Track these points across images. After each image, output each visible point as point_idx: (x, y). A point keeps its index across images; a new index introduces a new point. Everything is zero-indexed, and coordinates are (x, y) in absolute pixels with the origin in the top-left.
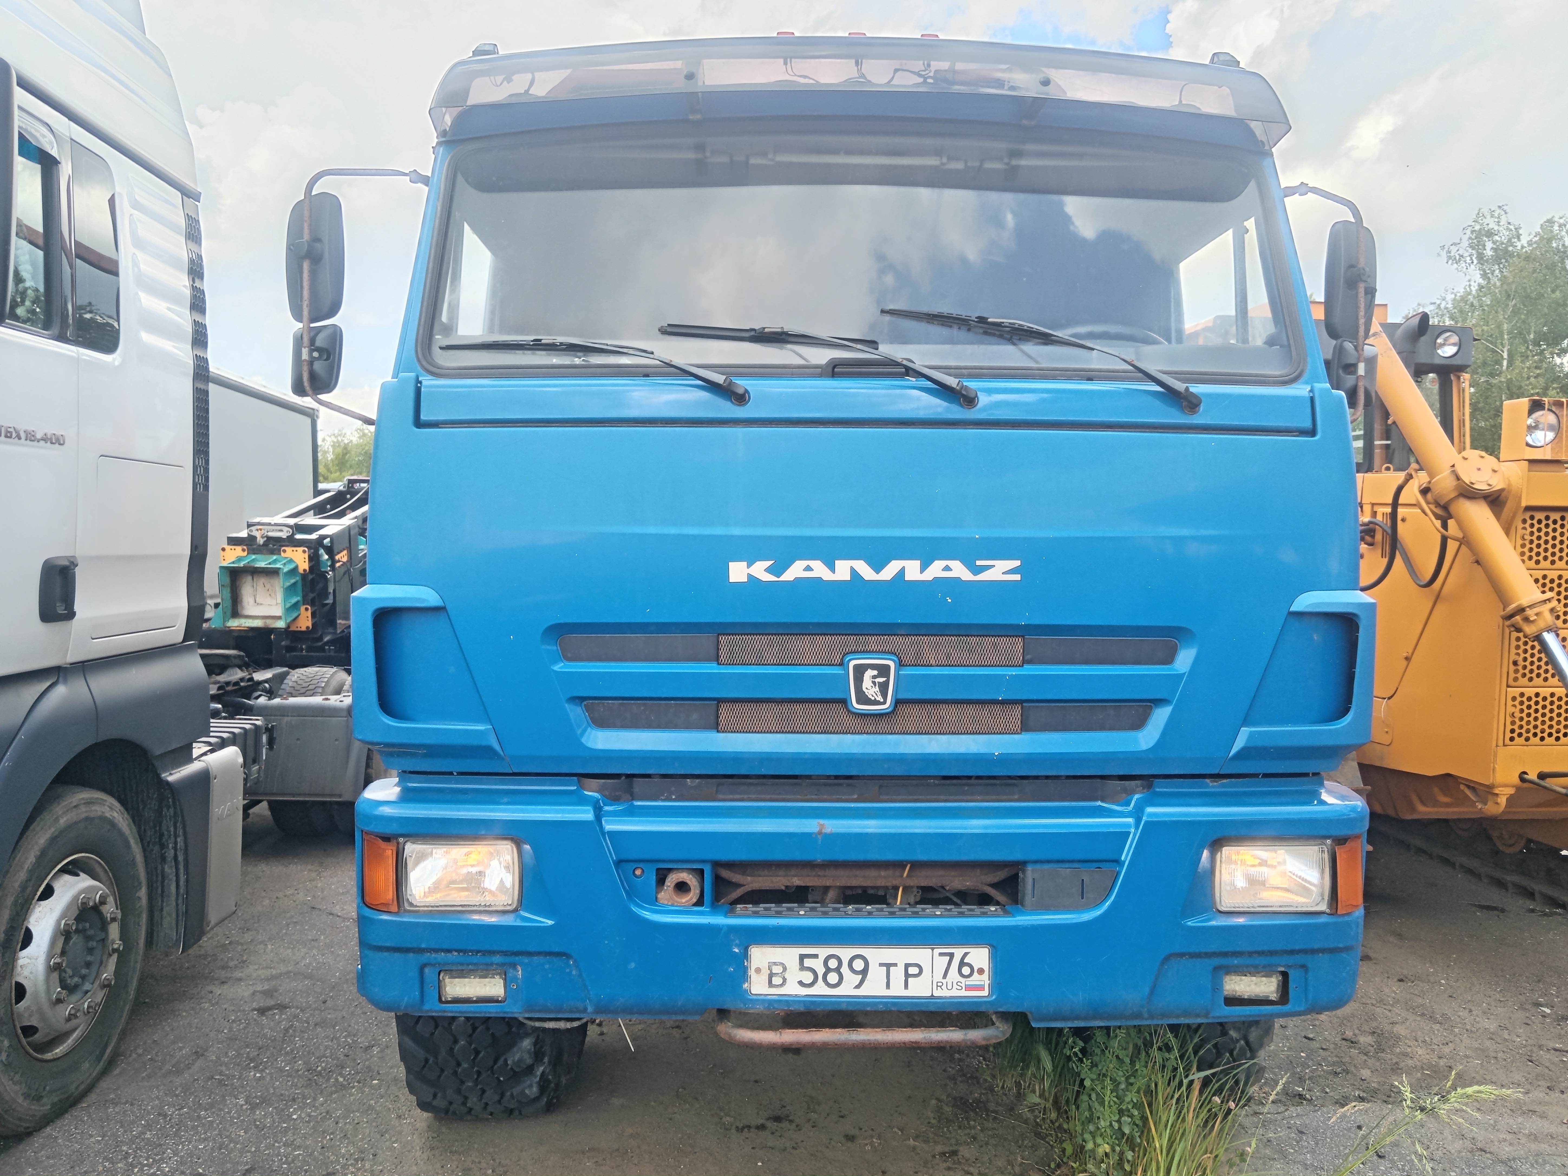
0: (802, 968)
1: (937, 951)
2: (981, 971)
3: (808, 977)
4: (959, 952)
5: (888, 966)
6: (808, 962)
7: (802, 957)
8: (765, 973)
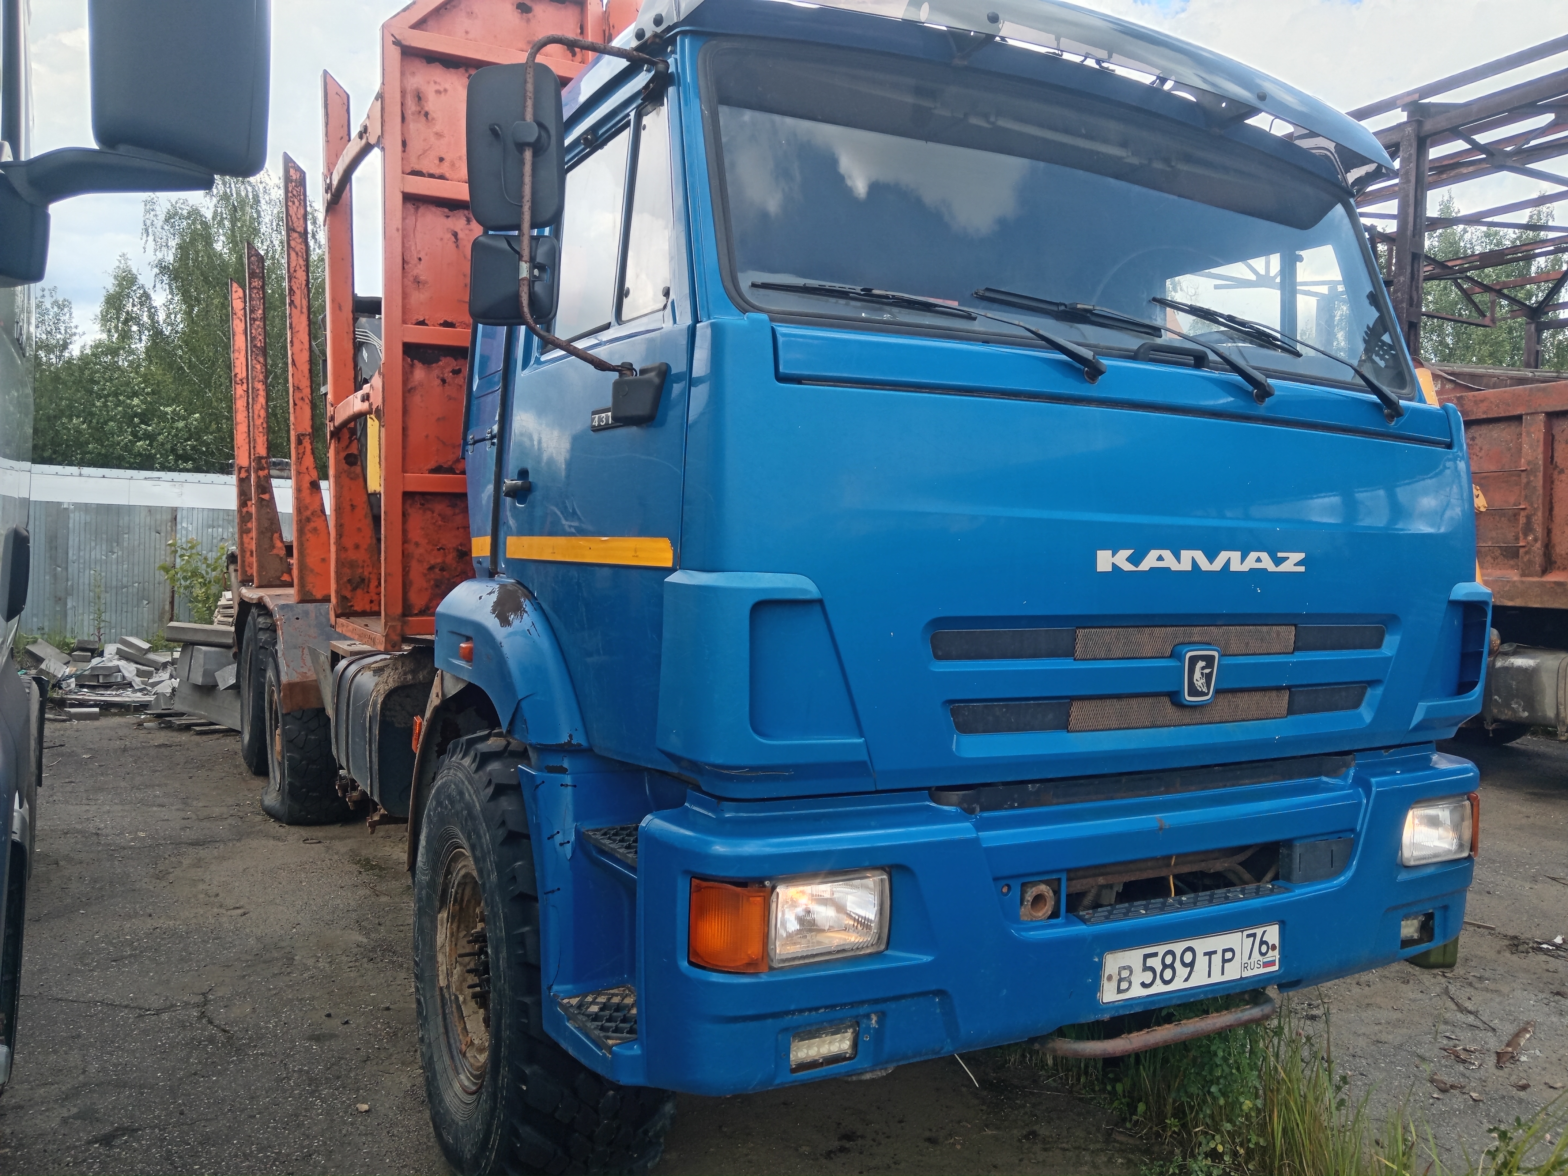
0: (1146, 968)
1: (1245, 933)
2: (1274, 947)
3: (1148, 977)
4: (1259, 932)
5: (1209, 954)
6: (1150, 962)
7: (1146, 957)
8: (1115, 978)
